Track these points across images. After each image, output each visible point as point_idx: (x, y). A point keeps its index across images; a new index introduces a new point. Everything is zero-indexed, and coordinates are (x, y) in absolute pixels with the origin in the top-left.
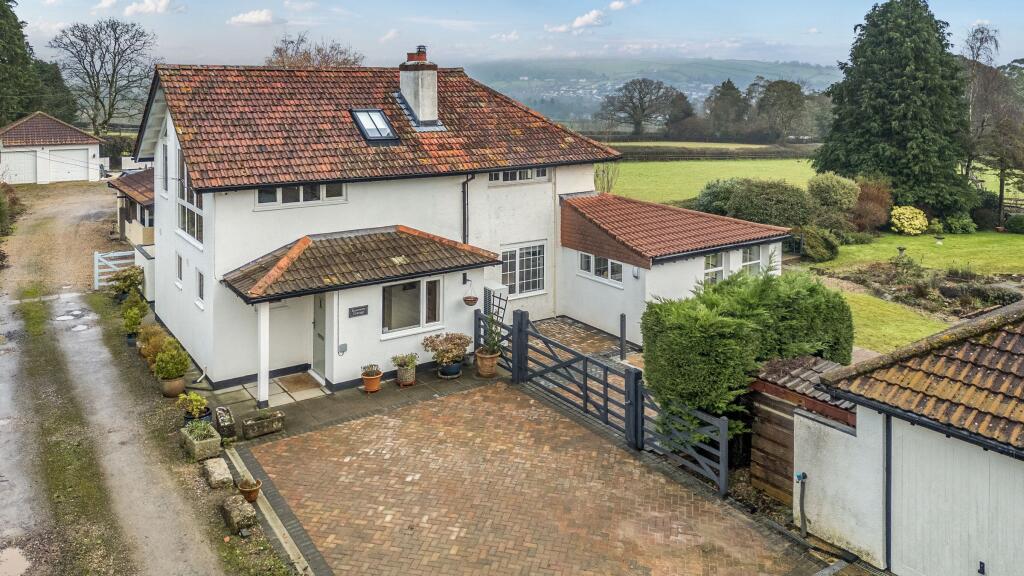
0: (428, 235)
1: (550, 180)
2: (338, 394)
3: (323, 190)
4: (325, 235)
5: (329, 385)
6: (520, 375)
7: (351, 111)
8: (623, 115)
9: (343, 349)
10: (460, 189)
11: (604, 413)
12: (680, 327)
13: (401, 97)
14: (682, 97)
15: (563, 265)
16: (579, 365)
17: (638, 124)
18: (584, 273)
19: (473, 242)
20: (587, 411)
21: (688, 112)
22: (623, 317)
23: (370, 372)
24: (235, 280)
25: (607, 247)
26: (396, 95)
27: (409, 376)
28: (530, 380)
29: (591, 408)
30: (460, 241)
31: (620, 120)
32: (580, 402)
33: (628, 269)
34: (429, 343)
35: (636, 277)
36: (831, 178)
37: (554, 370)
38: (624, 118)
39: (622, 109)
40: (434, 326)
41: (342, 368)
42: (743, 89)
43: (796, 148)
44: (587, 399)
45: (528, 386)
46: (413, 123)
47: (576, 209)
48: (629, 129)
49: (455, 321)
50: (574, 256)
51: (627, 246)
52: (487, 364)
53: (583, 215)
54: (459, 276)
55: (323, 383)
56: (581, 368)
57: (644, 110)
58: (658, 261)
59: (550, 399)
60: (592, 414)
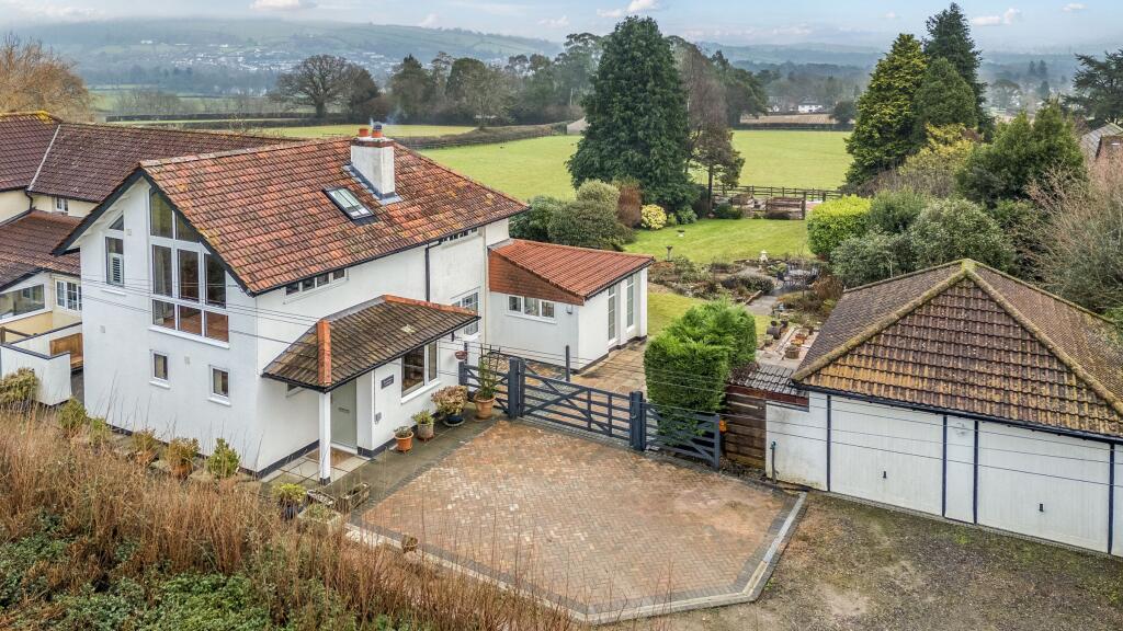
0: (414, 301)
1: (480, 235)
2: (378, 458)
3: (331, 276)
4: (335, 315)
5: (363, 452)
6: (515, 411)
7: (324, 191)
8: (302, 96)
9: (378, 417)
11: (608, 430)
13: (353, 170)
16: (584, 396)
17: (320, 106)
18: (515, 313)
19: (433, 300)
20: (591, 430)
21: (373, 92)
22: (567, 348)
23: (401, 434)
25: (539, 290)
26: (347, 168)
27: (430, 430)
28: (529, 413)
29: (594, 426)
30: (424, 300)
31: (299, 102)
32: (585, 424)
33: (560, 308)
34: (435, 398)
35: (570, 313)
37: (556, 402)
38: (305, 99)
39: (302, 89)
40: (435, 382)
41: (377, 434)
44: (590, 421)
45: (527, 418)
46: (375, 197)
47: (505, 259)
48: (312, 110)
49: (444, 378)
50: (505, 299)
52: (489, 408)
53: (514, 263)
55: (355, 452)
57: (326, 90)
58: (587, 298)
59: (556, 427)
60: (596, 431)
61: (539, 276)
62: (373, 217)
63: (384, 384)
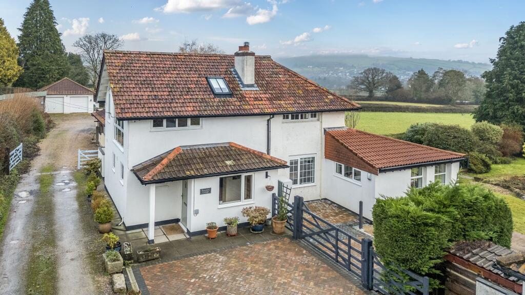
0: (247, 149)
1: (318, 120)
2: (193, 238)
3: (189, 121)
4: (190, 146)
5: (188, 232)
6: (298, 235)
7: (206, 78)
8: (363, 87)
9: (196, 212)
10: (266, 123)
11: (348, 264)
12: (398, 217)
13: (235, 71)
14: (395, 78)
15: (325, 169)
17: (371, 92)
18: (339, 175)
19: (273, 154)
20: (338, 261)
21: (399, 86)
22: (361, 203)
23: (211, 227)
24: (138, 170)
25: (352, 160)
26: (232, 70)
27: (233, 230)
28: (304, 238)
29: (340, 259)
31: (361, 90)
32: (333, 255)
33: (364, 174)
34: (246, 212)
35: (369, 180)
36: (485, 124)
37: (318, 234)
38: (363, 88)
39: (362, 84)
40: (249, 201)
41: (196, 223)
42: (431, 74)
43: (461, 108)
44: (337, 254)
45: (302, 241)
46: (241, 86)
47: (333, 137)
48: (366, 94)
49: (261, 200)
50: (333, 165)
51: (364, 161)
52: (279, 226)
53: (338, 141)
54: (264, 172)
55: (186, 231)
56: (334, 234)
57: (374, 85)
58: (382, 171)
59: (315, 251)
60: (341, 264)
61: (351, 151)
62: (231, 95)
63: (203, 192)
